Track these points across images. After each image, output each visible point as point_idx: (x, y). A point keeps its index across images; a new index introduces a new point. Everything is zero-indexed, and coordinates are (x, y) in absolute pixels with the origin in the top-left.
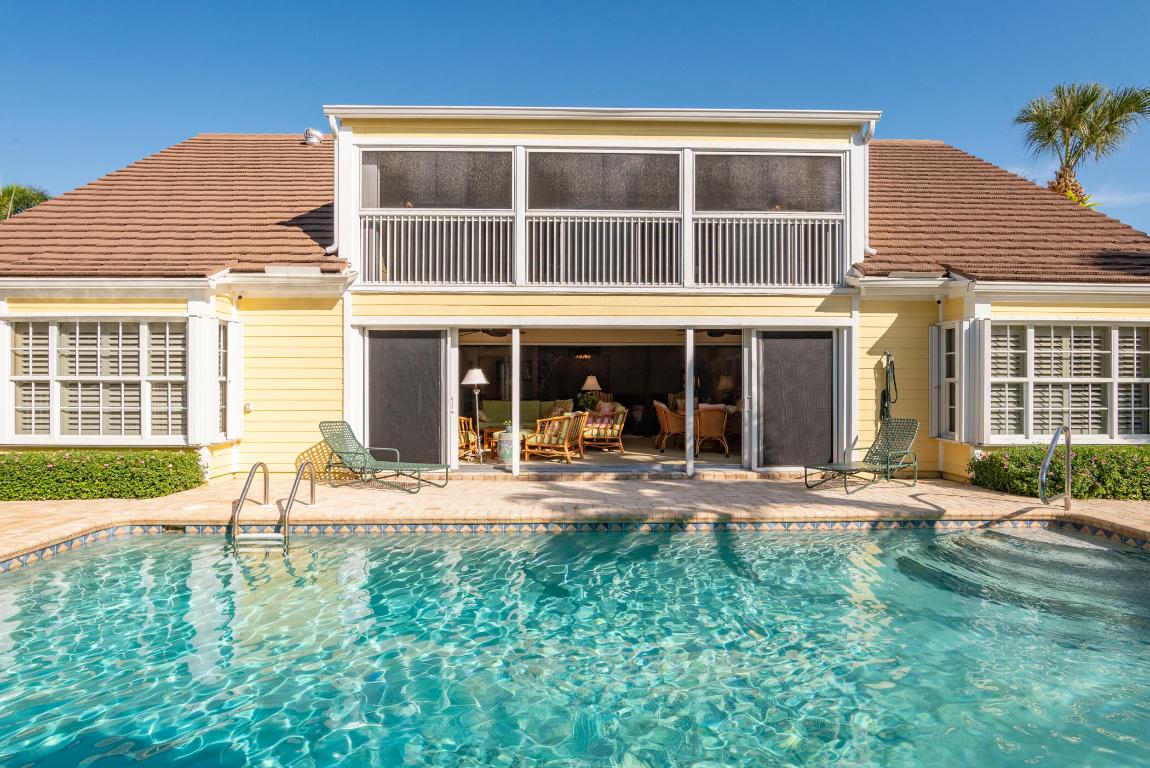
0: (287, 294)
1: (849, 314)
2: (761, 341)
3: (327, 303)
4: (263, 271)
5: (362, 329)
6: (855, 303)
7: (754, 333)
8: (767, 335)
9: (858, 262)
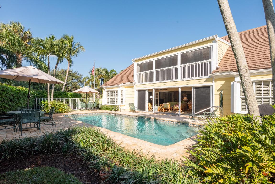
0: (128, 86)
1: (212, 82)
2: (194, 89)
3: (133, 87)
4: (125, 83)
5: (137, 90)
6: (213, 79)
7: (193, 88)
8: (196, 88)
9: (214, 70)
